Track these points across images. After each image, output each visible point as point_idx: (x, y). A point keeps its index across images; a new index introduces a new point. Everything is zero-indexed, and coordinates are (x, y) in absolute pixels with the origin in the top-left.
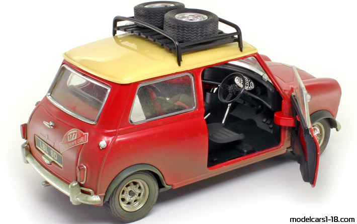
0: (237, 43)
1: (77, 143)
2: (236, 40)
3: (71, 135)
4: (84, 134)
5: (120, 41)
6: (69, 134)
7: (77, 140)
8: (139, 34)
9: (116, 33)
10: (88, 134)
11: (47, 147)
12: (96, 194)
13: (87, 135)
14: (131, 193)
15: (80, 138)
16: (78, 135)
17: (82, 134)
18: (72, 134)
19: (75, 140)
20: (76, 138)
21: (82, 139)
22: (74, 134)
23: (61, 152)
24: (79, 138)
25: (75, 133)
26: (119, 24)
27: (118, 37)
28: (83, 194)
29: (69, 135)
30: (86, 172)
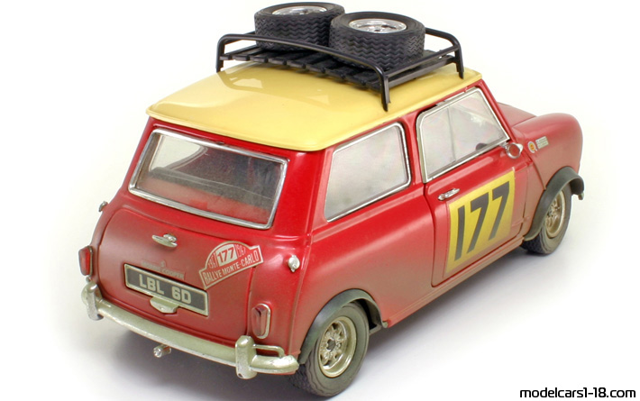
0: (453, 65)
1: (241, 267)
2: (451, 60)
3: (223, 255)
4: (251, 248)
5: (231, 79)
6: (217, 253)
7: (239, 260)
8: (266, 61)
9: (222, 66)
10: (258, 247)
11: (161, 282)
12: (287, 353)
13: (257, 249)
14: (331, 345)
15: (246, 255)
16: (238, 252)
17: (247, 249)
18: (226, 251)
19: (235, 262)
20: (235, 257)
21: (249, 259)
22: (229, 252)
23: (206, 288)
24: (243, 257)
25: (232, 249)
26: (229, 48)
27: (228, 73)
28: (260, 356)
29: (220, 255)
30: (269, 316)
